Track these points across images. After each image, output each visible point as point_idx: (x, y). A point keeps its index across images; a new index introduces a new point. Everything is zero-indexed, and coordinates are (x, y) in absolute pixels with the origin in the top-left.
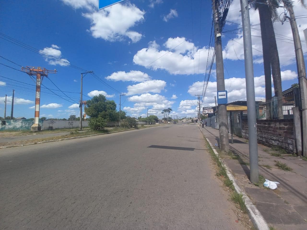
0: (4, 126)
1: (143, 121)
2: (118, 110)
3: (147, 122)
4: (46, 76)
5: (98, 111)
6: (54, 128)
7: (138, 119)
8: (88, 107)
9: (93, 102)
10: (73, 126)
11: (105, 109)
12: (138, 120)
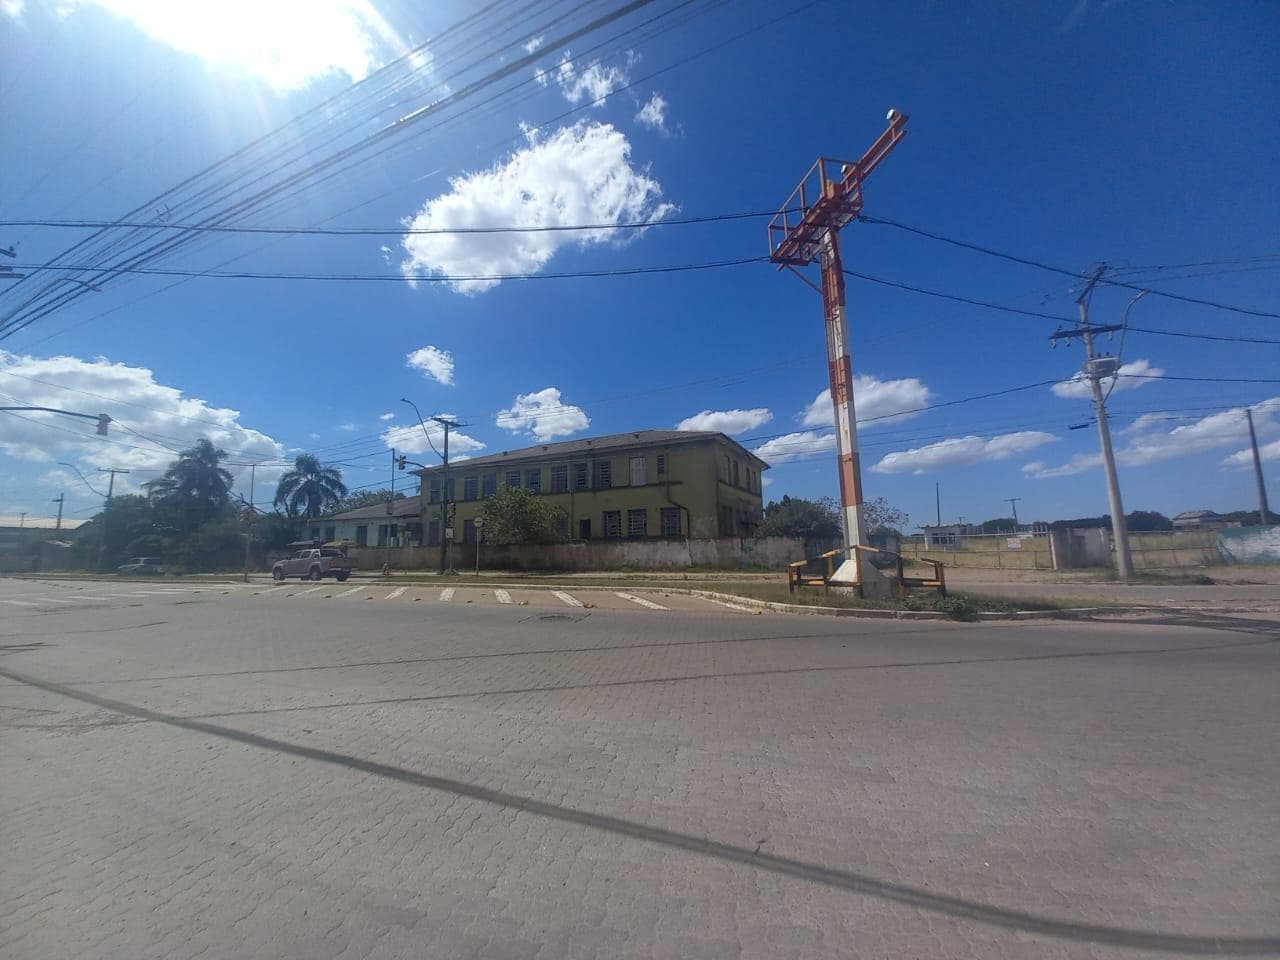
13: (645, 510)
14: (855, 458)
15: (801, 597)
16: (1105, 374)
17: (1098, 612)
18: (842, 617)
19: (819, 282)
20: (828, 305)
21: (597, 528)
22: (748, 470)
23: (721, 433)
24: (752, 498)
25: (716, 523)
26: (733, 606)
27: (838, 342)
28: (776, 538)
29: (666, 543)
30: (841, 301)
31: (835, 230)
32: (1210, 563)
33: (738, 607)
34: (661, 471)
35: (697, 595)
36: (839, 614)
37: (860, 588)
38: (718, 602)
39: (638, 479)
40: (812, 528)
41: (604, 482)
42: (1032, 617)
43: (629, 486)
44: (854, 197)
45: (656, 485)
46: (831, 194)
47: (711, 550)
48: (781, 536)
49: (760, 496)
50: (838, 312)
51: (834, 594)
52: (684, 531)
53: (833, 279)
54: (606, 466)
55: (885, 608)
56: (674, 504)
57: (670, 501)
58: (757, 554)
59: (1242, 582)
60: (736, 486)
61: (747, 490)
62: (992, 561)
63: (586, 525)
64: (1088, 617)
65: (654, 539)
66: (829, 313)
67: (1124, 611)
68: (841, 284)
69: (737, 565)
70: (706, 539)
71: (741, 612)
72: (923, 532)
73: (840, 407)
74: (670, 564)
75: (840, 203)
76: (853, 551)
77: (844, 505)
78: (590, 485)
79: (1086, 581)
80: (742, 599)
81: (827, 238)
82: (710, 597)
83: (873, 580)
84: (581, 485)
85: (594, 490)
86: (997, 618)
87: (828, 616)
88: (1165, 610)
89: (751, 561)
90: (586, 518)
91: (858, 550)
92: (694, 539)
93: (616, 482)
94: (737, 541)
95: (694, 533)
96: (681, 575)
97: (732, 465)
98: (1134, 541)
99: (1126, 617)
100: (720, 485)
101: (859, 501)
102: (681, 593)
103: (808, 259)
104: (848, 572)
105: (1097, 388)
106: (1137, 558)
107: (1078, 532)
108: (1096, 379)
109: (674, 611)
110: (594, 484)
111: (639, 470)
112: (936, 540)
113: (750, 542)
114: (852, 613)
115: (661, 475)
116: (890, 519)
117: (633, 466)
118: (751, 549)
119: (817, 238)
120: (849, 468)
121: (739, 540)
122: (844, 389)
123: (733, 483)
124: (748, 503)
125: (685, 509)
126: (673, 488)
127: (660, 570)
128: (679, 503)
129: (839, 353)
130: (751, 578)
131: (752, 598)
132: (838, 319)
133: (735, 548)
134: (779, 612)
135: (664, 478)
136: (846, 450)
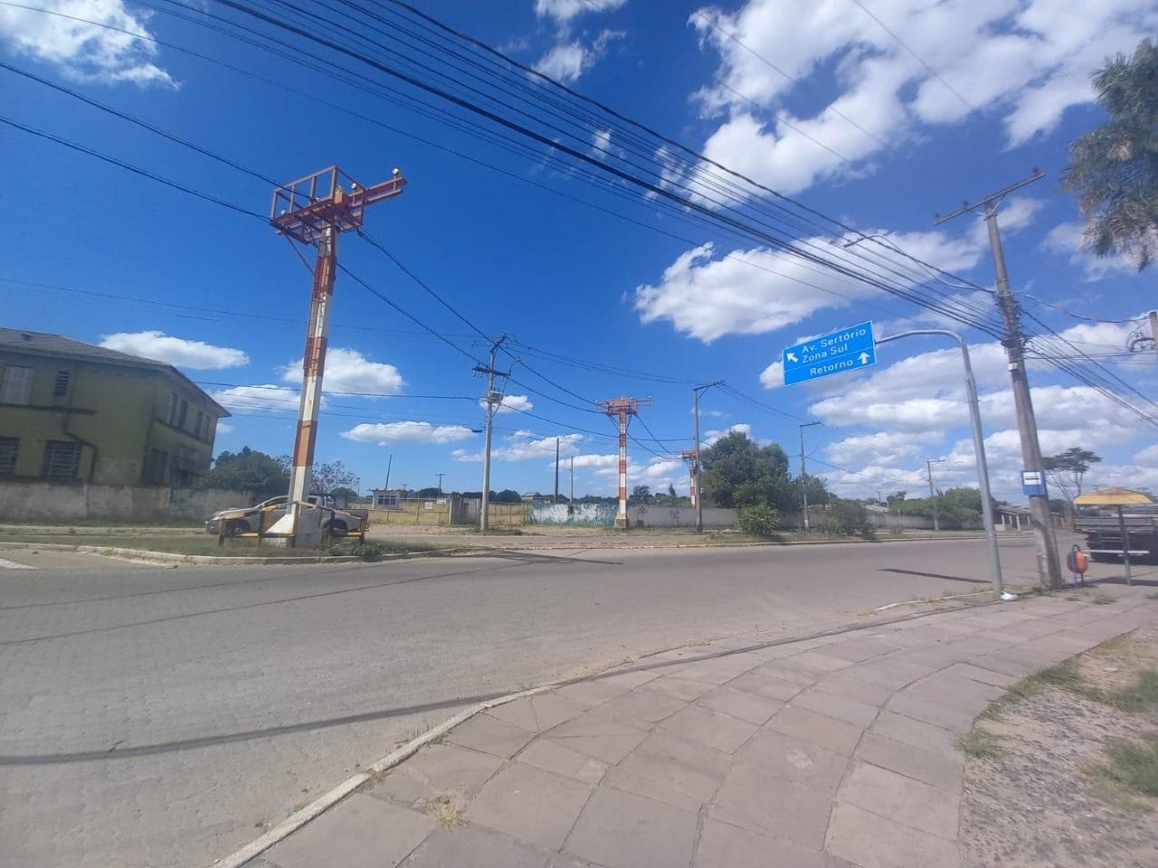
0: (571, 516)
1: (909, 514)
2: (794, 472)
3: (930, 517)
4: (635, 413)
5: (733, 481)
6: (646, 524)
7: (883, 505)
8: (704, 468)
9: (716, 453)
10: (680, 520)
11: (751, 474)
12: (886, 509)
13: (17, 439)
14: (313, 425)
15: (230, 548)
16: (495, 401)
17: (455, 551)
18: (270, 566)
19: (314, 266)
20: (317, 289)
22: (200, 414)
23: (171, 367)
24: (196, 444)
25: (138, 468)
26: (142, 562)
27: (320, 322)
28: (220, 490)
29: (47, 486)
30: (330, 292)
31: (336, 229)
32: (525, 523)
33: (147, 562)
34: (60, 392)
35: (86, 550)
36: (267, 562)
37: (292, 539)
38: (120, 559)
40: (264, 483)
42: (417, 556)
44: (357, 214)
45: (46, 408)
46: (338, 199)
47: (126, 499)
48: (226, 489)
49: (211, 444)
50: (325, 298)
51: (267, 545)
52: (83, 472)
53: (326, 269)
55: (312, 555)
56: (74, 437)
57: (66, 433)
58: (191, 506)
59: (534, 534)
60: (180, 428)
61: (196, 437)
62: (413, 519)
64: (448, 555)
65: (26, 480)
66: (316, 295)
67: (469, 550)
68: (332, 277)
69: (158, 518)
70: (117, 485)
71: (149, 568)
72: (372, 494)
73: (310, 378)
75: (344, 210)
76: (294, 506)
77: (295, 464)
79: (463, 533)
80: (155, 554)
81: (328, 232)
82: (109, 553)
83: (307, 532)
86: (394, 558)
87: (256, 566)
88: (488, 549)
89: (180, 513)
91: (298, 505)
92: (100, 484)
94: (165, 492)
95: (100, 478)
96: (66, 529)
97: (179, 405)
98: (492, 508)
99: (468, 554)
100: (157, 426)
101: (309, 462)
102: (61, 550)
103: (308, 240)
104: (285, 525)
105: (490, 408)
106: (491, 519)
107: (466, 500)
108: (490, 403)
109: (46, 570)
112: (380, 502)
113: (185, 492)
114: (280, 561)
115: (59, 398)
116: (344, 482)
118: (182, 500)
119: (319, 227)
120: (306, 433)
121: (169, 490)
122: (316, 365)
123: (176, 424)
124: (193, 450)
125: (92, 446)
126: (75, 416)
127: (30, 521)
128: (83, 438)
129: (318, 333)
130: (177, 533)
131: (169, 552)
132: (323, 304)
133: (161, 498)
134: (201, 564)
135: (64, 401)
136: (307, 417)
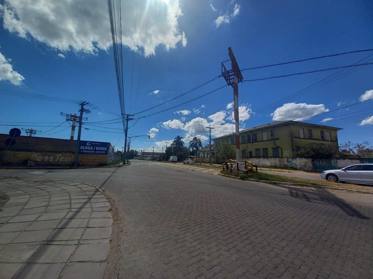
13: (267, 148)
21: (254, 154)
25: (291, 152)
28: (300, 158)
29: (263, 159)
34: (272, 135)
39: (265, 138)
41: (255, 140)
43: (262, 141)
45: (271, 140)
52: (280, 155)
54: (255, 135)
56: (277, 146)
57: (275, 146)
58: (293, 163)
60: (310, 138)
61: (321, 140)
63: (251, 153)
69: (286, 167)
74: (264, 165)
78: (251, 141)
84: (249, 142)
85: (253, 142)
89: (291, 166)
90: (251, 151)
93: (258, 140)
94: (286, 159)
95: (284, 156)
100: (295, 139)
110: (252, 141)
111: (265, 136)
113: (290, 159)
115: (272, 137)
117: (264, 135)
118: (291, 162)
123: (307, 137)
125: (280, 148)
126: (277, 141)
128: (278, 146)
133: (285, 161)
